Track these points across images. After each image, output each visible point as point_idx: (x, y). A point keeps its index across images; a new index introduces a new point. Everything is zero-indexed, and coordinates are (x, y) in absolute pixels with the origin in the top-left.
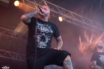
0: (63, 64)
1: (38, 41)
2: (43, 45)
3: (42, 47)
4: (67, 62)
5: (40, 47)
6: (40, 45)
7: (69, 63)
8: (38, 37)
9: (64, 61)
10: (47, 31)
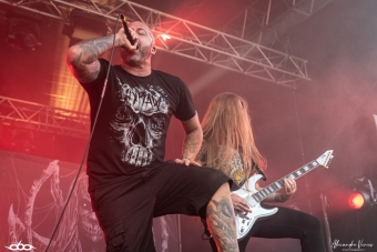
0: (208, 212)
1: (127, 143)
2: (141, 155)
3: (139, 162)
4: (220, 207)
5: (132, 161)
6: (130, 155)
7: (227, 211)
8: (126, 130)
9: (211, 203)
10: (149, 111)
